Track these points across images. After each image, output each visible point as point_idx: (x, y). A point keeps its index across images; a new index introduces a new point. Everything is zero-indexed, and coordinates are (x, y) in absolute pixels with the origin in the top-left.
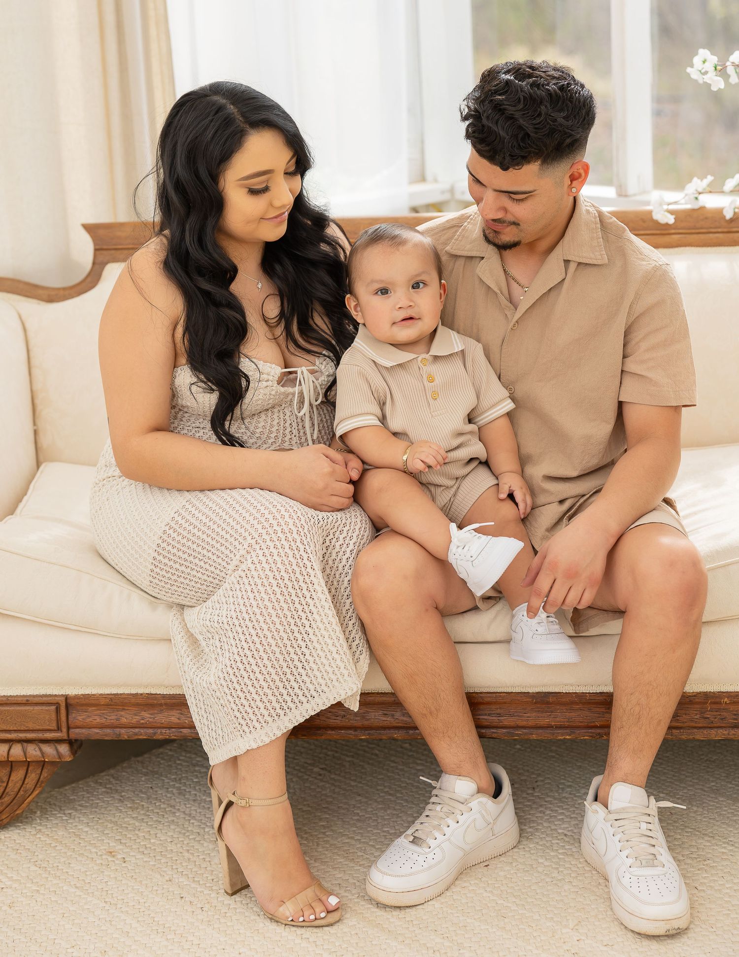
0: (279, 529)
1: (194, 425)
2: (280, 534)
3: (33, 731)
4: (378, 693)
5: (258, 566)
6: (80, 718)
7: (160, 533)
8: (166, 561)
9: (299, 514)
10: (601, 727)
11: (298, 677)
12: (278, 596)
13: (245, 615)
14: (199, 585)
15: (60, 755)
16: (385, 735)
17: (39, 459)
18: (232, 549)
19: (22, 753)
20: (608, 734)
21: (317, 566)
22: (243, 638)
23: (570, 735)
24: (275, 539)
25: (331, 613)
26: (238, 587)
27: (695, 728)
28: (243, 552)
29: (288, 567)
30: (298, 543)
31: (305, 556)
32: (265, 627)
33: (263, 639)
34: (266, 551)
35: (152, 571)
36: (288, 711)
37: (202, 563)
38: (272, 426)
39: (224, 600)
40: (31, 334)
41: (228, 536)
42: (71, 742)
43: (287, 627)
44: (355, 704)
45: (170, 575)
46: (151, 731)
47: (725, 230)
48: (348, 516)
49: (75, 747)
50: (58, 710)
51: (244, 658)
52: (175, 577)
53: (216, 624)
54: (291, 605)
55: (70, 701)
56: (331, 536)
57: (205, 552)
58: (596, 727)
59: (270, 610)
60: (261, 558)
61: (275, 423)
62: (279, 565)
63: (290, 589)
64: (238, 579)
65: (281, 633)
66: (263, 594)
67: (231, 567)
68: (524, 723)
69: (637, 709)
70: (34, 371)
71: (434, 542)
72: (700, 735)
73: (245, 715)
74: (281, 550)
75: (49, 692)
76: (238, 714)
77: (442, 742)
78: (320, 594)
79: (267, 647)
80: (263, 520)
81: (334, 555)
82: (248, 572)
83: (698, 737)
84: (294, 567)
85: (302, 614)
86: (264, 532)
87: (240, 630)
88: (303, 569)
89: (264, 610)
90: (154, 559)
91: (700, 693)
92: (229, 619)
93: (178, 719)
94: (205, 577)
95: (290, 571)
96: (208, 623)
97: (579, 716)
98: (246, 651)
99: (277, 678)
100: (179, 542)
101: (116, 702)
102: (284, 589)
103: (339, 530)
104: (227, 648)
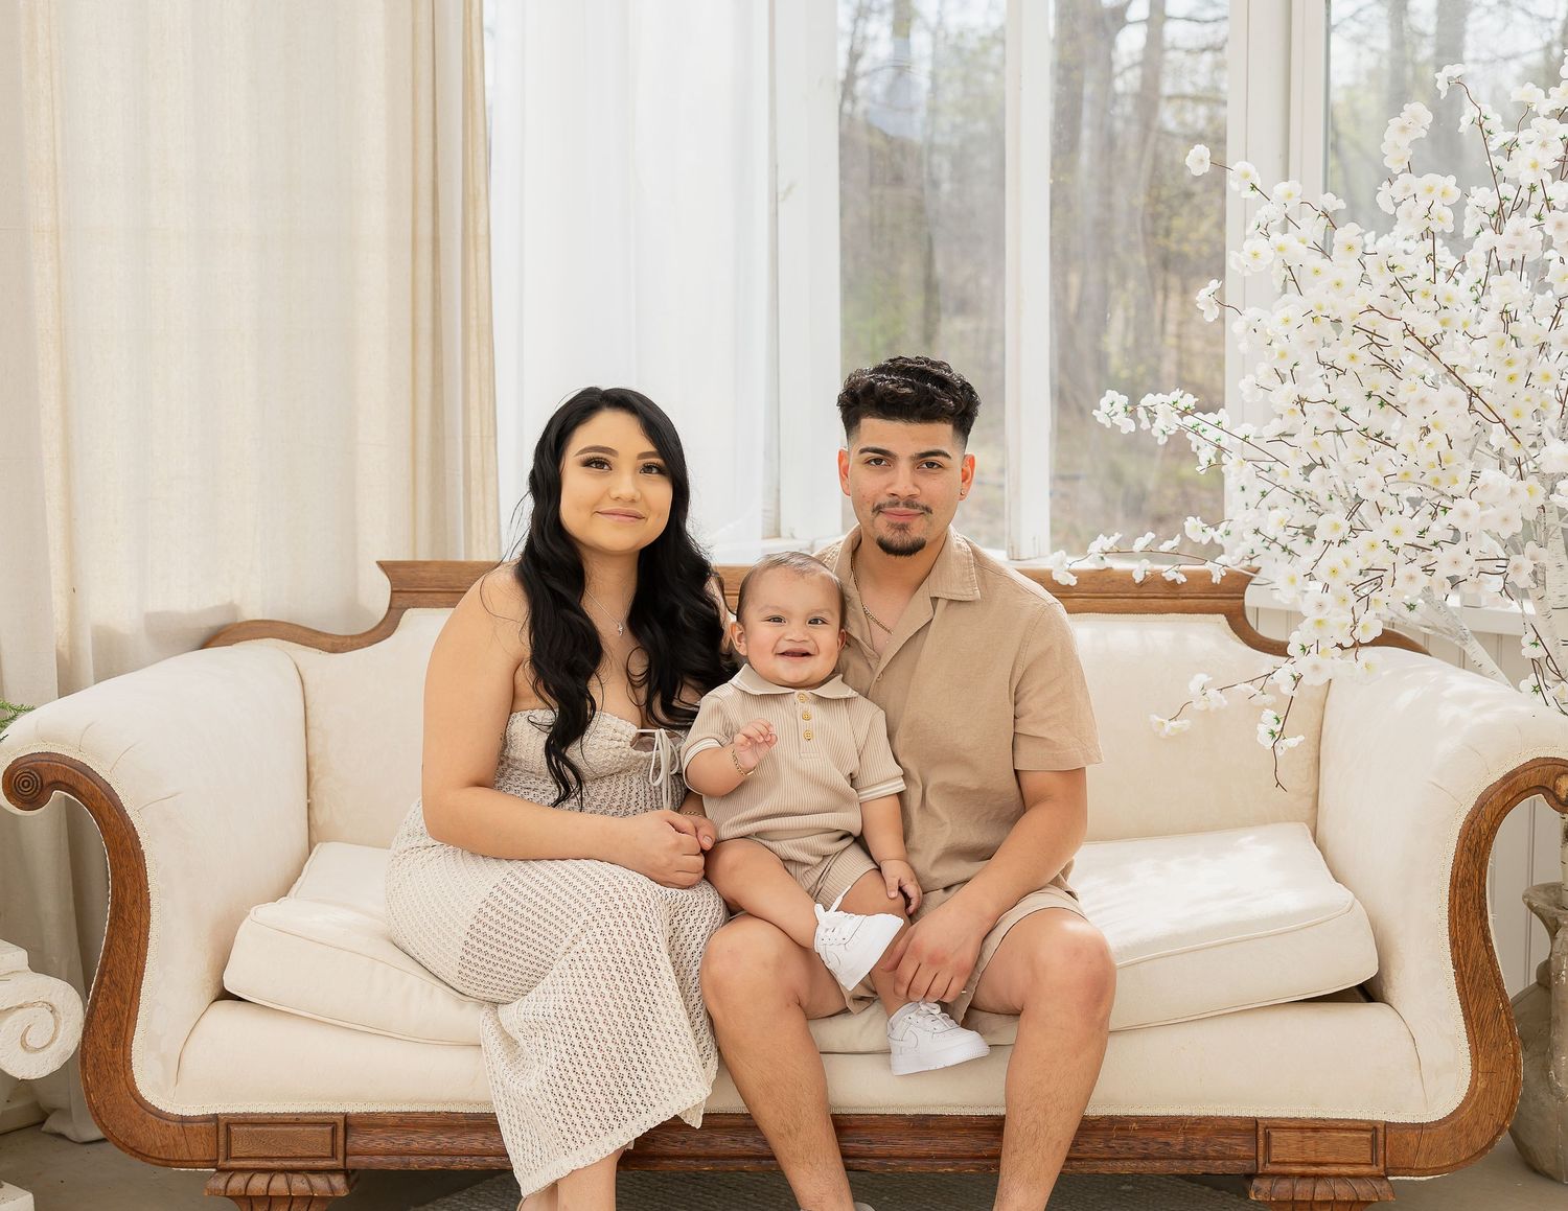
0: (620, 903)
1: (523, 785)
2: (621, 909)
3: (301, 1158)
4: (726, 1114)
5: (595, 946)
6: (361, 1142)
7: (474, 912)
8: (481, 945)
9: (645, 887)
10: (990, 1157)
11: (637, 1081)
12: (618, 982)
13: (576, 1005)
14: (519, 975)
15: (332, 1189)
16: (733, 1165)
17: (313, 837)
18: (563, 928)
19: (286, 1187)
20: (998, 1166)
21: (664, 948)
22: (573, 1033)
23: (951, 1167)
24: (616, 915)
25: (679, 1003)
26: (569, 972)
27: (1098, 1159)
28: (576, 931)
29: (630, 948)
30: (643, 921)
31: (651, 936)
32: (600, 1019)
33: (598, 1034)
34: (604, 929)
35: (462, 958)
36: (623, 1122)
37: (525, 947)
38: (616, 793)
39: (551, 989)
40: (310, 689)
41: (559, 913)
42: (347, 1173)
43: (626, 1019)
44: (697, 1119)
45: (484, 963)
46: (448, 1159)
47: (1135, 595)
48: (700, 894)
49: (353, 1178)
50: (334, 1132)
51: (574, 1057)
52: (490, 966)
53: (541, 1018)
54: (632, 994)
55: (349, 1121)
56: (680, 917)
57: (529, 933)
58: (983, 1157)
59: (608, 999)
60: (598, 937)
61: (619, 790)
62: (620, 946)
63: (632, 974)
64: (570, 962)
65: (620, 1027)
66: (599, 980)
67: (562, 949)
68: (899, 1153)
69: (1033, 1127)
70: (311, 732)
71: (797, 925)
72: (1104, 1168)
73: (571, 1127)
74: (622, 928)
75: (324, 1109)
76: (563, 1127)
77: (802, 1170)
78: (666, 981)
79: (602, 1044)
80: (602, 893)
81: (682, 939)
82: (582, 954)
83: (1102, 1171)
84: (637, 948)
85: (644, 1005)
86: (603, 906)
87: (570, 1024)
88: (647, 951)
89: (600, 999)
90: (466, 943)
91: (1104, 1117)
92: (558, 1011)
93: (483, 1144)
94: (528, 964)
95: (633, 953)
96: (531, 1018)
97: (961, 1144)
98: (577, 1048)
99: (612, 1082)
100: (497, 922)
101: (407, 1123)
102: (625, 975)
103: (691, 909)
104: (552, 1046)
